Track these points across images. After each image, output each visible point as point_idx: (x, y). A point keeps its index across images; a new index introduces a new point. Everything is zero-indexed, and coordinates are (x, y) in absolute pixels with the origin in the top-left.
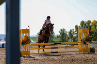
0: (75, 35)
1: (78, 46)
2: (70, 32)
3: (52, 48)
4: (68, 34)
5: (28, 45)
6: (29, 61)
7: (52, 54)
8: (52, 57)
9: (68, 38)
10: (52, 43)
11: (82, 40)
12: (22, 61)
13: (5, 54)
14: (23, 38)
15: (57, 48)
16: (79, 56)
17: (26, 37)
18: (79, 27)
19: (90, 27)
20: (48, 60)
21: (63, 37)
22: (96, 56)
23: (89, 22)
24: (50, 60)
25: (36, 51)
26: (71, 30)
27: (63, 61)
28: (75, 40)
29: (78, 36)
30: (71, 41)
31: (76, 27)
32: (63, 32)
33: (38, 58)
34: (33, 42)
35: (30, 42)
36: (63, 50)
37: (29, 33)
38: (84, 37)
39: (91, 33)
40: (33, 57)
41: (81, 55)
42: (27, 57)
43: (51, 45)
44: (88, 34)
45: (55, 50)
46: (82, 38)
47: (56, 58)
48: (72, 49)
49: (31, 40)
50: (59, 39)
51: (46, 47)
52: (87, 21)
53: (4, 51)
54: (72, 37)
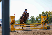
0: (39, 20)
1: (41, 25)
2: (37, 18)
3: (27, 27)
4: (35, 19)
5: (14, 25)
6: (14, 34)
7: (27, 30)
8: (27, 32)
9: (35, 21)
10: (27, 24)
11: (43, 22)
12: (11, 34)
13: (1, 30)
14: (12, 21)
15: (30, 26)
16: (41, 31)
17: (13, 20)
18: (41, 15)
19: (47, 15)
20: (25, 33)
21: (32, 21)
22: (50, 31)
23: (47, 12)
24: (26, 33)
25: (18, 28)
26: (37, 17)
27: (32, 34)
28: (39, 22)
29: (41, 20)
30: (37, 23)
31: (40, 15)
32: (33, 18)
33: (19, 32)
34: (17, 23)
35: (15, 23)
36: (33, 28)
37: (14, 18)
38: (44, 20)
39: (48, 18)
40: (17, 31)
41: (43, 30)
42: (13, 31)
43: (26, 25)
44: (46, 19)
45: (28, 28)
46: (43, 21)
47: (29, 32)
48: (38, 27)
49: (16, 22)
50: (31, 21)
51: (24, 26)
52: (45, 12)
53: (1, 28)
54: (38, 20)
